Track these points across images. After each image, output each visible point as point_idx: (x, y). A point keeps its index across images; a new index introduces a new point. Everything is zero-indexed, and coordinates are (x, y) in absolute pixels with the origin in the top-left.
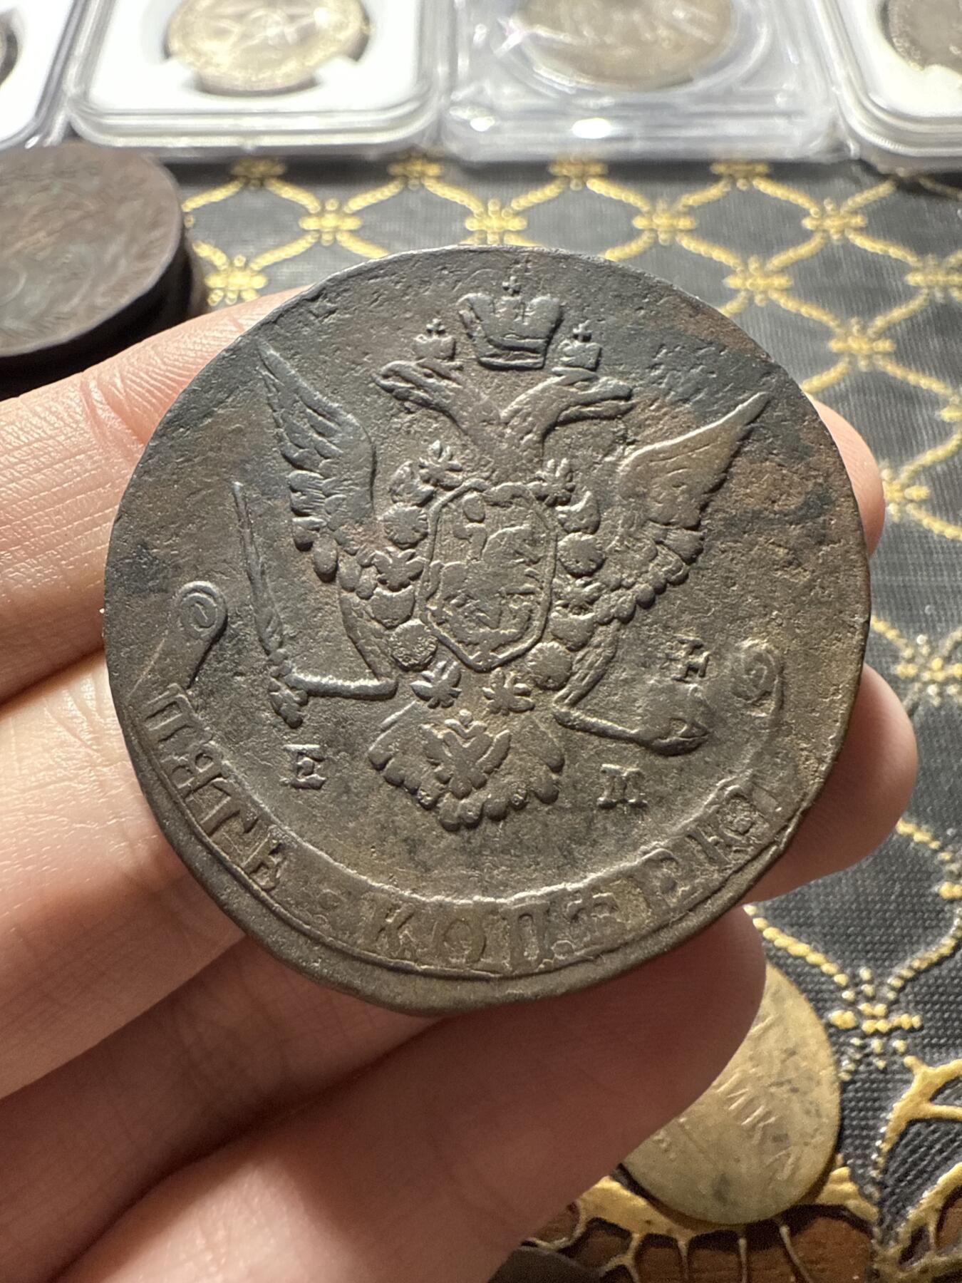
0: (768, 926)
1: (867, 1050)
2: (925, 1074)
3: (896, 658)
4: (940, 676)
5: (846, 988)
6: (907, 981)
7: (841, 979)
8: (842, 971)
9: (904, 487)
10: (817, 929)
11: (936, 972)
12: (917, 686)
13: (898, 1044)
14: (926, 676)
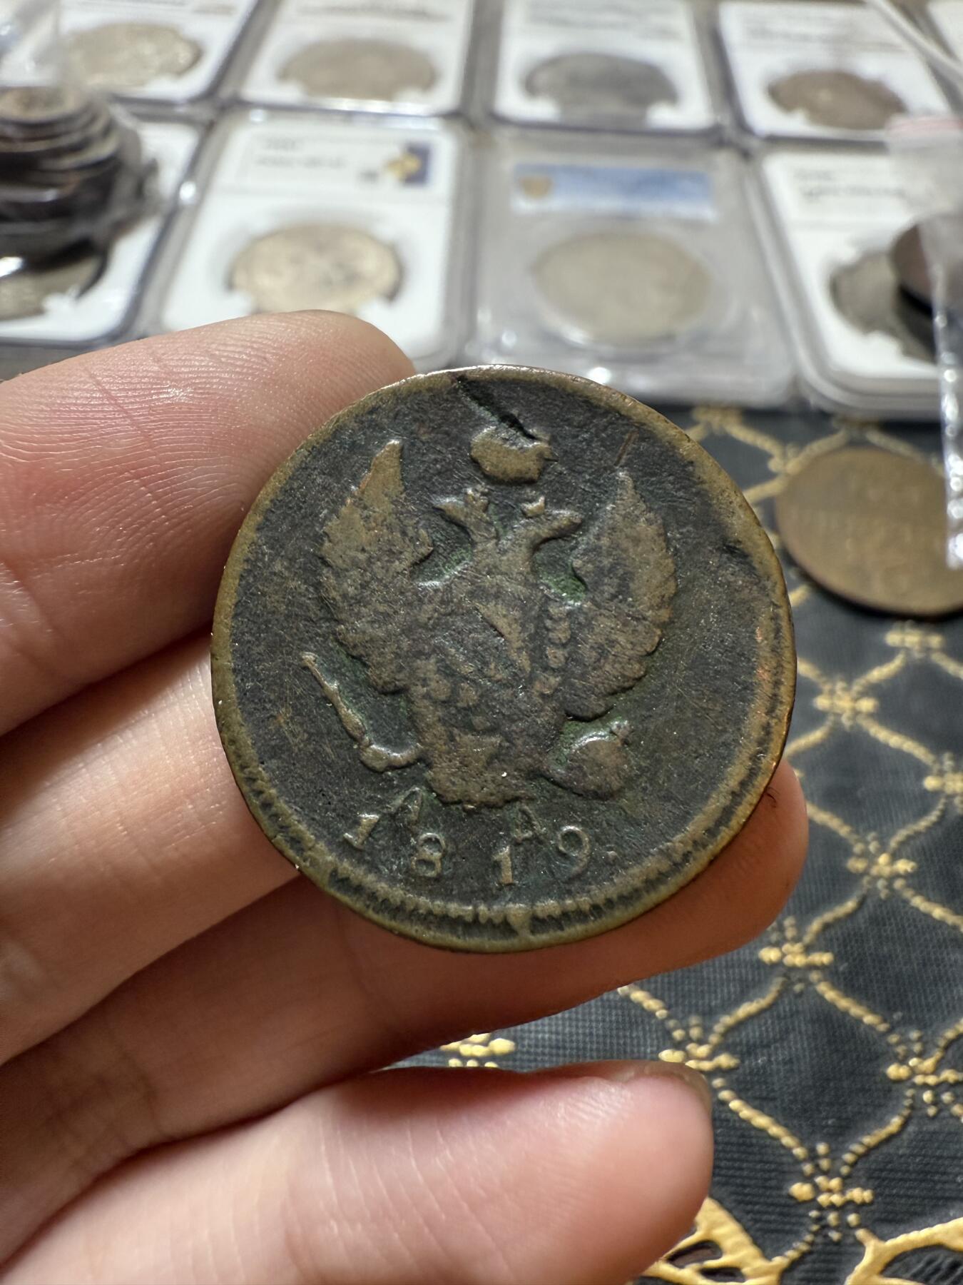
0: (734, 1098)
1: (823, 1223)
2: (874, 1249)
3: (847, 852)
4: (887, 871)
5: (805, 1161)
6: (860, 1157)
7: (799, 1152)
8: (802, 1143)
9: (856, 700)
10: (778, 1103)
11: (885, 1149)
12: (865, 880)
13: (852, 1218)
14: (874, 871)
